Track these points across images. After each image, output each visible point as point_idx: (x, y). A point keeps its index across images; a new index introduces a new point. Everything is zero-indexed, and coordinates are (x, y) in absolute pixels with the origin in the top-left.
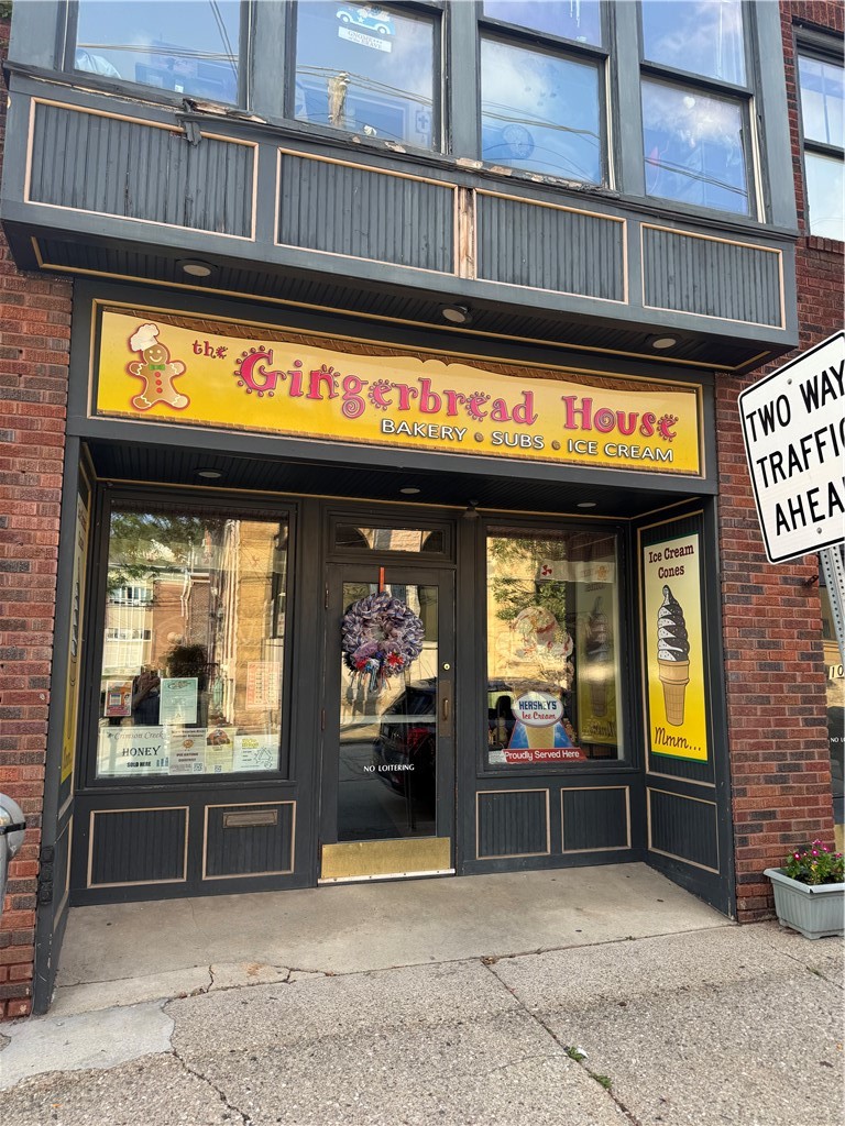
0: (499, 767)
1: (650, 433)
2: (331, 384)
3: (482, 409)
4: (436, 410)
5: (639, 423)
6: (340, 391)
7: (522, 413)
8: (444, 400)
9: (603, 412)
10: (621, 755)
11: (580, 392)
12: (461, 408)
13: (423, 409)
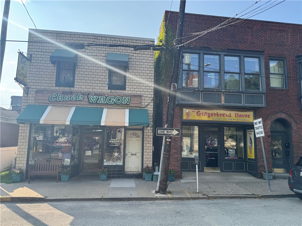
0: (226, 159)
1: (247, 117)
2: (206, 114)
3: (224, 115)
4: (219, 116)
5: (245, 116)
6: (207, 115)
7: (229, 116)
8: (220, 115)
9: (240, 115)
10: (244, 158)
11: (237, 112)
12: (222, 116)
13: (217, 116)
